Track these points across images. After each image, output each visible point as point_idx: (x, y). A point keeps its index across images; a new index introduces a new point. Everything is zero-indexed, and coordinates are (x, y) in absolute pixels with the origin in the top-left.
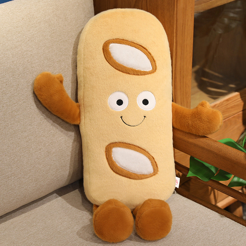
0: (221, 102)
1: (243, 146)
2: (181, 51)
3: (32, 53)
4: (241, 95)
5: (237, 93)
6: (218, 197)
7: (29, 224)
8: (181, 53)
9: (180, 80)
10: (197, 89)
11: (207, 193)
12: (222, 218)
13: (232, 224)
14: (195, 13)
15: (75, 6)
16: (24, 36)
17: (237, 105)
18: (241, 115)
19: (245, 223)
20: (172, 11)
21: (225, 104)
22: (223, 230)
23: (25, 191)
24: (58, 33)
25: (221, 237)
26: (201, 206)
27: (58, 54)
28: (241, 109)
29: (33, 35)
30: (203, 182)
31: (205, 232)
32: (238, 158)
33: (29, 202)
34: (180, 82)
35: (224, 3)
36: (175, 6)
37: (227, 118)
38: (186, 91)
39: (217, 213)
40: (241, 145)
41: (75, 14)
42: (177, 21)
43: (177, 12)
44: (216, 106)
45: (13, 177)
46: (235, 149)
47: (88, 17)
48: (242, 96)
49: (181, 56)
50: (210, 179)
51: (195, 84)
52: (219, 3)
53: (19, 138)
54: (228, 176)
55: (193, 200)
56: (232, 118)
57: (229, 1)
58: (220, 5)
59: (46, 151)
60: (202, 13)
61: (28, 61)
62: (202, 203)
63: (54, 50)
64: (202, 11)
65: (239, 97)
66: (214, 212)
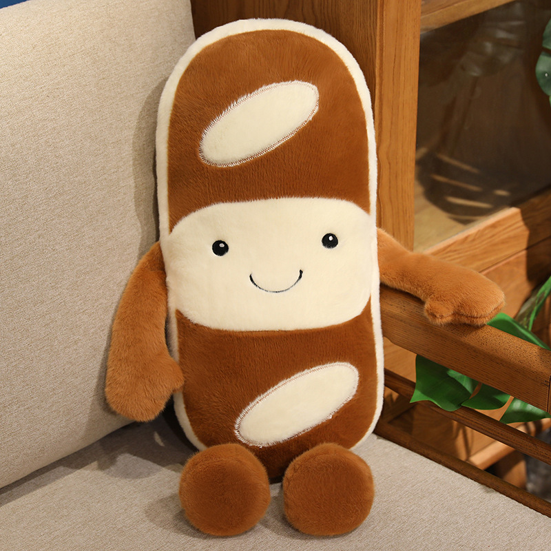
0: (479, 231)
1: (530, 329)
2: (392, 118)
3: (55, 125)
4: (523, 213)
5: (514, 211)
6: (473, 442)
7: (52, 512)
8: (392, 123)
9: (390, 182)
10: (423, 201)
11: (449, 436)
12: (488, 495)
13: (511, 509)
14: (422, 30)
15: (150, 18)
16: (38, 87)
17: (516, 237)
18: (524, 260)
19: (540, 506)
20: (372, 28)
21: (489, 235)
22: (493, 522)
23: (43, 437)
24: (113, 79)
25: (488, 540)
26: (441, 466)
27: (114, 127)
28: (524, 245)
29: (58, 83)
30: (443, 413)
31: (451, 527)
32: (525, 359)
33: (52, 461)
34: (390, 188)
35: (486, 9)
36: (378, 16)
37: (493, 265)
38: (403, 207)
39: (476, 484)
40: (526, 327)
41: (152, 35)
42: (381, 50)
43: (383, 29)
44: (470, 239)
45: (15, 407)
46: (516, 338)
47: (182, 43)
48: (526, 217)
49: (391, 128)
50: (460, 405)
51: (420, 189)
52: (476, 9)
53: (27, 317)
54: (500, 398)
55: (421, 454)
56: (503, 265)
57: (497, 4)
58: (476, 13)
59: (88, 347)
60: (436, 30)
61: (47, 142)
62: (443, 461)
63: (104, 117)
64: (437, 27)
65: (519, 218)
66: (470, 480)
